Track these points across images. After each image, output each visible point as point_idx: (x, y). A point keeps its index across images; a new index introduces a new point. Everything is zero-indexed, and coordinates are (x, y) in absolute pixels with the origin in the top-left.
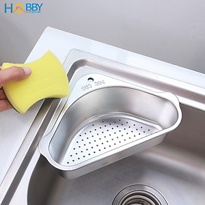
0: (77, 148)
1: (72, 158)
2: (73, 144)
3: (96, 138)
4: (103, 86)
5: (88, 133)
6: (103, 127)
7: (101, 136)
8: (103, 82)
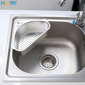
4: (23, 24)
8: (23, 23)
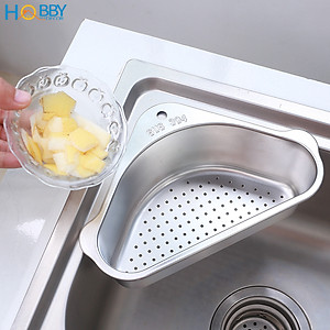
0: (145, 232)
1: (138, 251)
2: (138, 227)
3: (178, 212)
4: (184, 125)
5: (163, 204)
6: (188, 192)
7: (186, 208)
8: (184, 119)
